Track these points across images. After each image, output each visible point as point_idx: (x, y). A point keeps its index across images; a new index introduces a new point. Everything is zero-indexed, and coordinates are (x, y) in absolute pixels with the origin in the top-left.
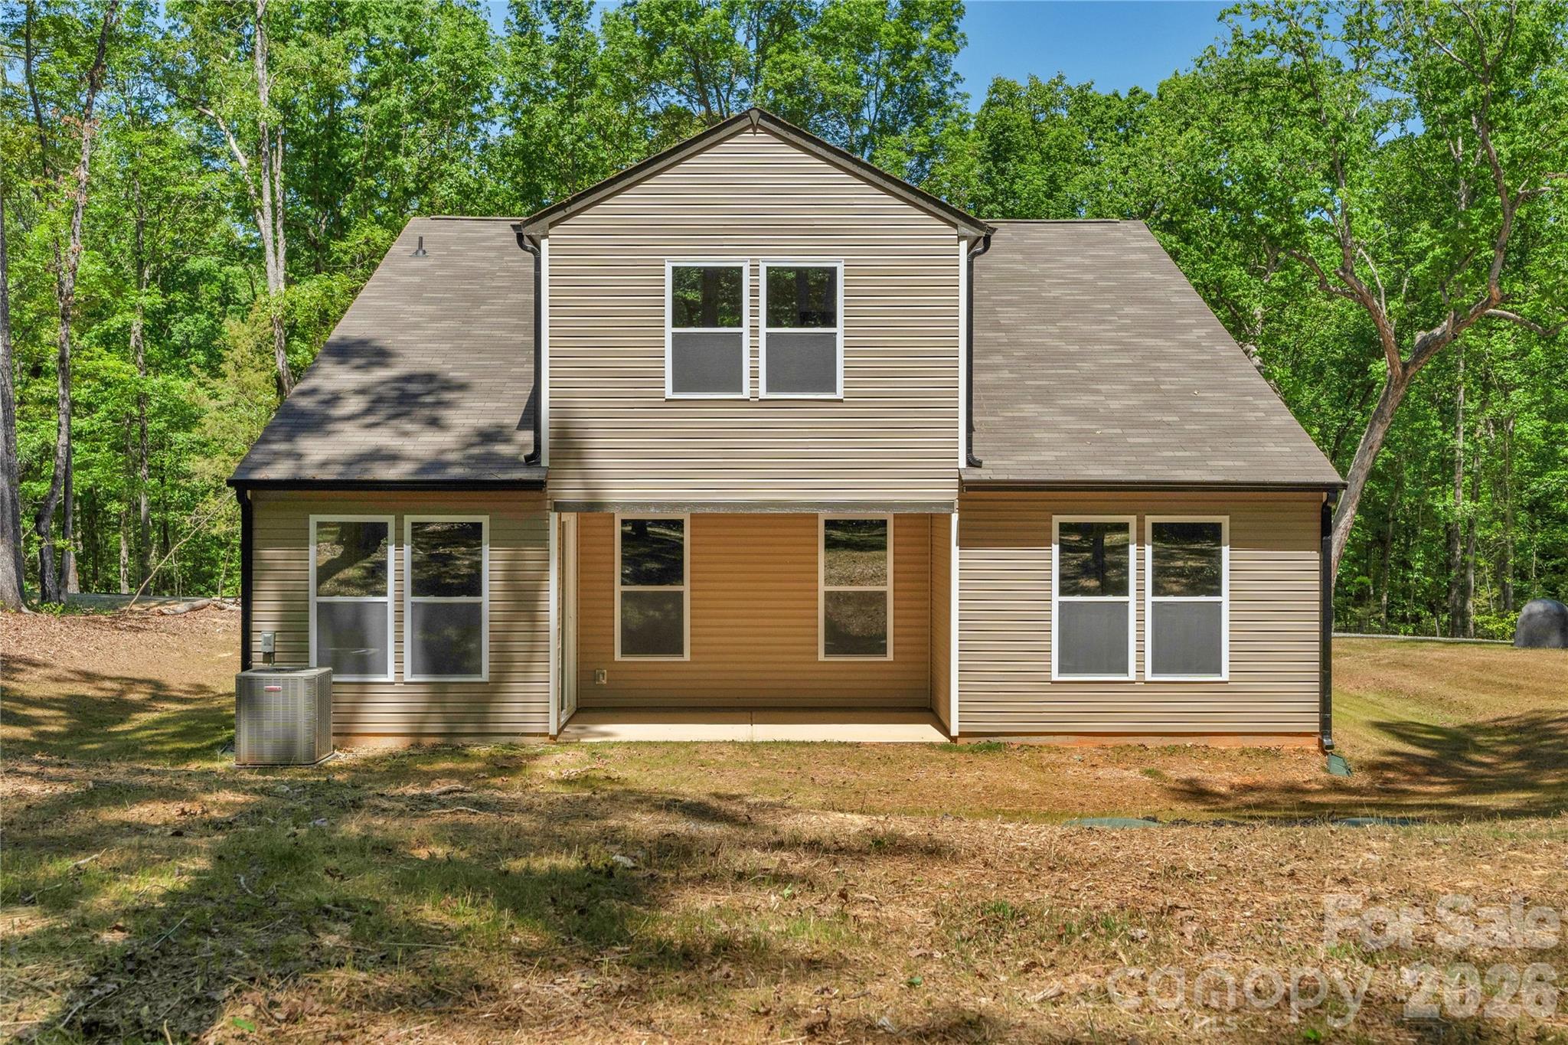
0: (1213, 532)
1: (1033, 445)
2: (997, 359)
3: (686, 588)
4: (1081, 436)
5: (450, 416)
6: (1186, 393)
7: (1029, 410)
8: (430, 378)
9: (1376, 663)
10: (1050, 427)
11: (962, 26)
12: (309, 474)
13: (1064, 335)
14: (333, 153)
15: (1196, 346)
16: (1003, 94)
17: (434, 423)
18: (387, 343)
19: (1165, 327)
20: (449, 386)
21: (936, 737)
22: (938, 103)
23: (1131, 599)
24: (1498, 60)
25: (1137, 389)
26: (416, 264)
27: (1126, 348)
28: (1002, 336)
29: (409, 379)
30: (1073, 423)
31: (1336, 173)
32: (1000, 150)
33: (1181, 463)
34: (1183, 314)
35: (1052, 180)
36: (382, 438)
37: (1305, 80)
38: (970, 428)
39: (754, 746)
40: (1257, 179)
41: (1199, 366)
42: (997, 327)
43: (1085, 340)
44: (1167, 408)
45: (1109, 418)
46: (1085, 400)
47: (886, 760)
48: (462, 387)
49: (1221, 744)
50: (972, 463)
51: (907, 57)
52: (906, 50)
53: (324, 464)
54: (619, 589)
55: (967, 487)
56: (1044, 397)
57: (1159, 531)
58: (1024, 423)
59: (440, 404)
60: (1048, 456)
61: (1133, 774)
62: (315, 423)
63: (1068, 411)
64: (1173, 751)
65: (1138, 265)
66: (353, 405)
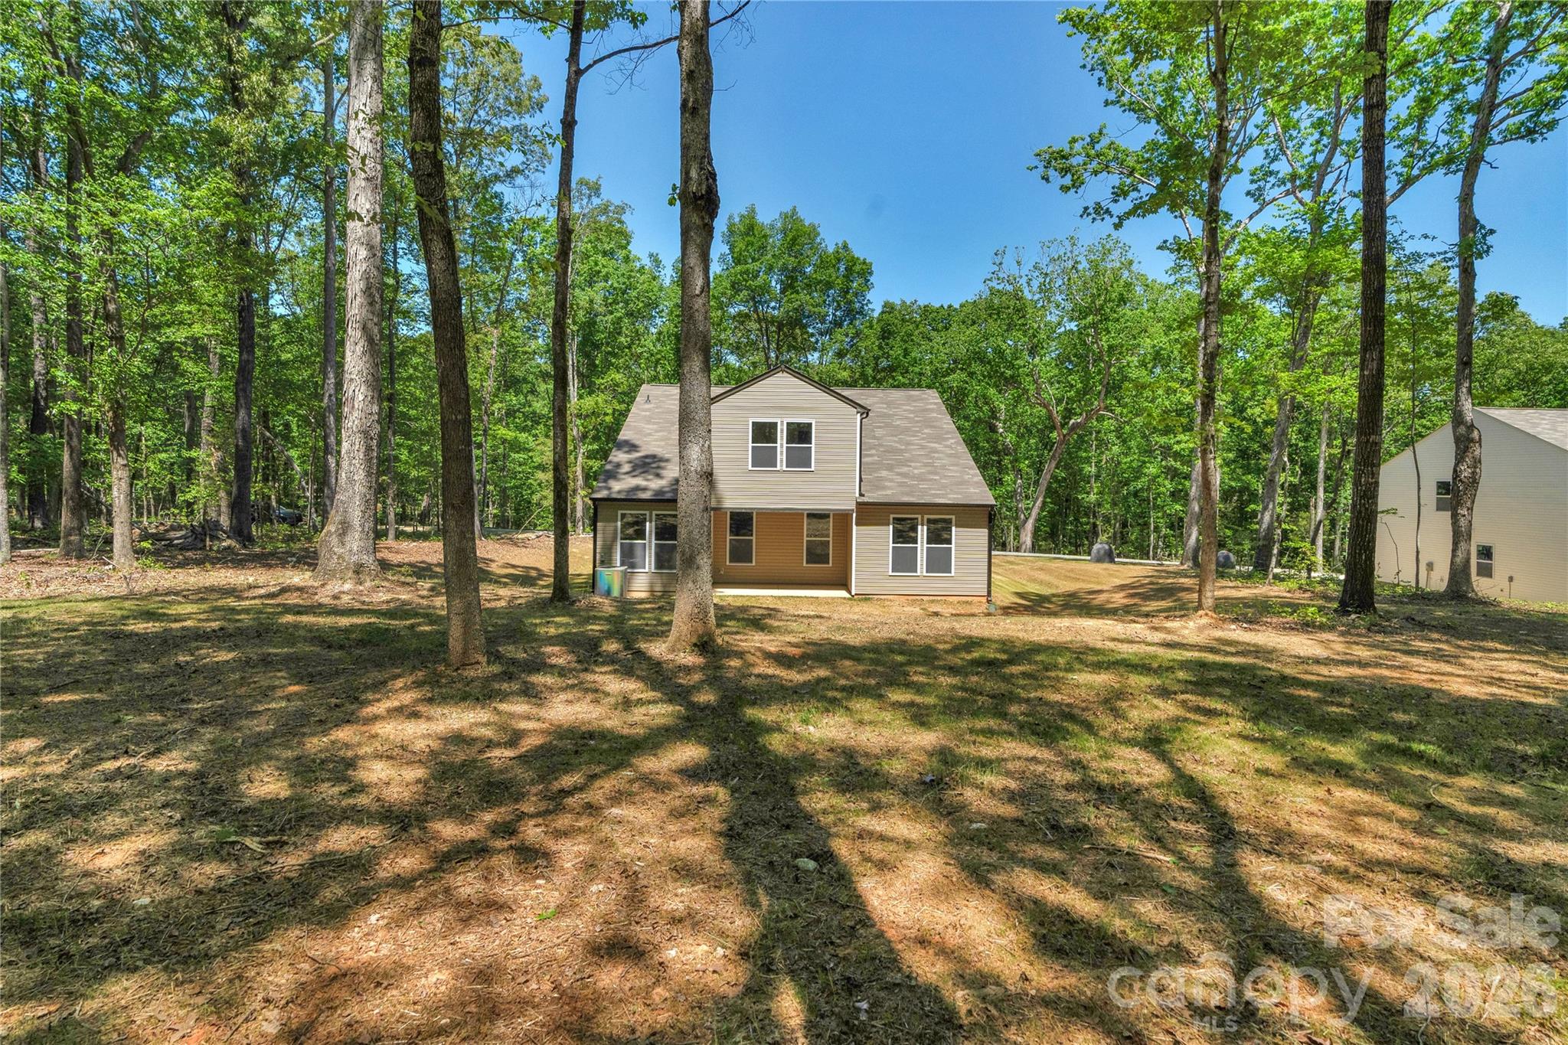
0: (949, 522)
1: (884, 488)
2: (873, 452)
3: (754, 538)
4: (901, 485)
5: (664, 473)
6: (943, 467)
7: (884, 473)
8: (654, 456)
9: (1032, 569)
10: (891, 481)
11: (872, 279)
12: (614, 496)
13: (900, 442)
14: (591, 334)
15: (950, 447)
16: (889, 308)
17: (658, 476)
18: (637, 443)
19: (939, 439)
20: (661, 460)
21: (847, 595)
22: (861, 313)
23: (919, 545)
24: (1102, 306)
25: (926, 465)
26: (647, 406)
27: (923, 447)
28: (876, 442)
29: (646, 457)
30: (899, 479)
31: (1033, 352)
32: (886, 334)
33: (938, 496)
34: (948, 433)
35: (906, 350)
36: (639, 481)
37: (1021, 311)
38: (861, 480)
39: (780, 598)
40: (999, 352)
41: (950, 456)
42: (874, 438)
43: (908, 444)
44: (936, 474)
45: (913, 477)
46: (905, 469)
47: (828, 603)
48: (667, 460)
49: (951, 599)
50: (861, 495)
51: (847, 292)
52: (845, 291)
53: (619, 492)
54: (728, 538)
55: (858, 504)
56: (890, 468)
57: (929, 521)
58: (881, 479)
59: (659, 467)
60: (889, 492)
61: (917, 610)
62: (612, 475)
63: (899, 474)
64: (933, 601)
65: (932, 410)
66: (626, 468)
